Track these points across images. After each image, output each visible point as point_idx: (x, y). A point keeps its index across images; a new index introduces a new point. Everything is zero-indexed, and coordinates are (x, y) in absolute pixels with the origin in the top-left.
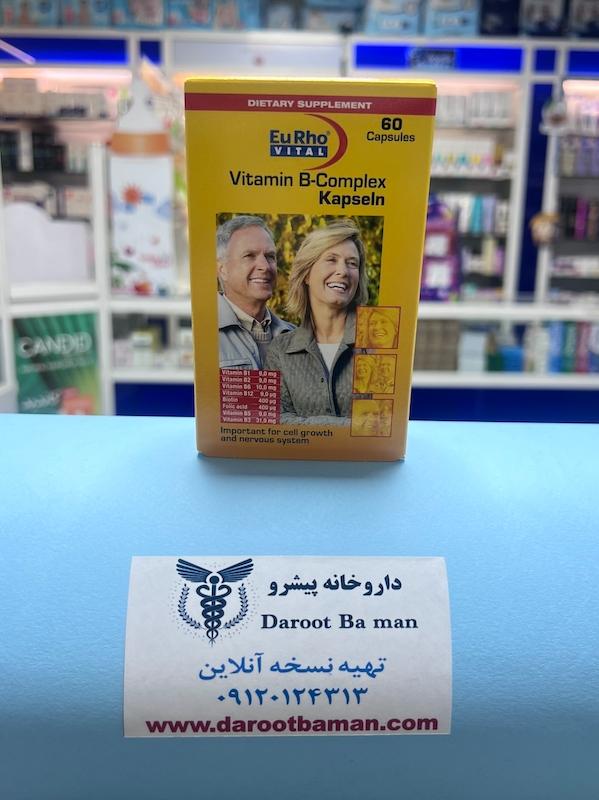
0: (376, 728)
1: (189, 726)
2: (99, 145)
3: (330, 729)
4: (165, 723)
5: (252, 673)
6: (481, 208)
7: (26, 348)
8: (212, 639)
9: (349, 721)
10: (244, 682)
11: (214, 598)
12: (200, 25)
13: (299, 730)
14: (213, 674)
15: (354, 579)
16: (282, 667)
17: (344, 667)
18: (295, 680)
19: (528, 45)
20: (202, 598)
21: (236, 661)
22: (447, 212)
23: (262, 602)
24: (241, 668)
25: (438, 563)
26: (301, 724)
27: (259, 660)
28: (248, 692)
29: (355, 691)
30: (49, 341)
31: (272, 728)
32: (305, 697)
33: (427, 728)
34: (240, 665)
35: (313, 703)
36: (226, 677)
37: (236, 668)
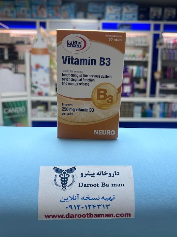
0: (112, 216)
1: (57, 216)
2: (28, 52)
3: (99, 217)
4: (50, 215)
5: (76, 200)
6: (139, 70)
7: (6, 111)
8: (64, 190)
9: (105, 214)
10: (73, 203)
11: (64, 178)
12: (57, 17)
13: (90, 217)
14: (64, 201)
15: (106, 172)
16: (85, 198)
17: (103, 198)
18: (88, 202)
19: (152, 23)
20: (61, 178)
21: (71, 197)
22: (129, 71)
23: (79, 179)
24: (73, 199)
25: (130, 168)
26: (90, 215)
27: (78, 196)
28: (75, 206)
29: (106, 205)
30: (13, 109)
31: (82, 217)
32: (92, 207)
33: (128, 216)
35: (94, 209)
36: (68, 201)
37: (71, 199)
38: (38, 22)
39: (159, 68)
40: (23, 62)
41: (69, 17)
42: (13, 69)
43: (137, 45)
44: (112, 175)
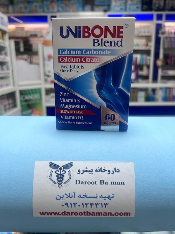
0: (111, 215)
1: (53, 214)
3: (97, 215)
4: (45, 213)
5: (72, 198)
6: (143, 58)
7: (23, 98)
8: (60, 187)
9: (103, 213)
10: (69, 201)
11: (60, 174)
12: (67, 11)
13: (87, 215)
14: (60, 198)
15: (105, 169)
16: (82, 196)
17: (101, 197)
18: (86, 200)
19: (155, 13)
20: (57, 174)
21: (67, 194)
23: (75, 176)
25: (131, 164)
26: (88, 213)
27: (74, 194)
28: (71, 204)
29: (104, 204)
30: (29, 96)
31: (78, 215)
32: (89, 206)
33: (127, 215)
34: (68, 195)
35: (91, 207)
36: (64, 199)
37: (67, 197)
38: (49, 15)
39: (161, 56)
40: (36, 53)
41: (77, 10)
42: (29, 60)
43: (140, 34)
44: (111, 172)
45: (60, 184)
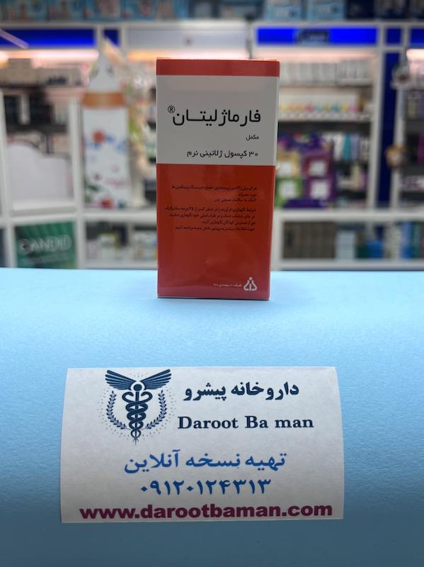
0: (278, 514)
1: (117, 513)
2: (75, 102)
3: (239, 515)
4: (96, 510)
5: (169, 468)
6: (350, 143)
7: (24, 247)
8: (136, 438)
9: (255, 509)
10: (162, 475)
11: (137, 403)
13: (212, 516)
14: (135, 468)
15: (258, 386)
16: (196, 462)
18: (208, 473)
19: (381, 26)
20: (127, 403)
21: (157, 457)
22: (325, 146)
23: (179, 407)
24: (161, 462)
25: (330, 372)
26: (213, 510)
27: (176, 456)
28: (167, 484)
29: (260, 482)
31: (188, 516)
32: (217, 488)
33: (323, 514)
34: (159, 460)
35: (224, 492)
36: (148, 470)
37: (157, 463)
39: (399, 138)
43: (344, 81)
44: (277, 394)
45: (136, 429)
